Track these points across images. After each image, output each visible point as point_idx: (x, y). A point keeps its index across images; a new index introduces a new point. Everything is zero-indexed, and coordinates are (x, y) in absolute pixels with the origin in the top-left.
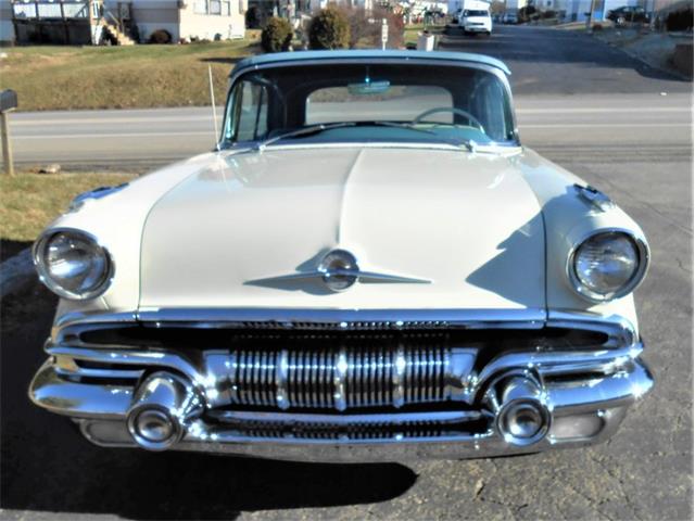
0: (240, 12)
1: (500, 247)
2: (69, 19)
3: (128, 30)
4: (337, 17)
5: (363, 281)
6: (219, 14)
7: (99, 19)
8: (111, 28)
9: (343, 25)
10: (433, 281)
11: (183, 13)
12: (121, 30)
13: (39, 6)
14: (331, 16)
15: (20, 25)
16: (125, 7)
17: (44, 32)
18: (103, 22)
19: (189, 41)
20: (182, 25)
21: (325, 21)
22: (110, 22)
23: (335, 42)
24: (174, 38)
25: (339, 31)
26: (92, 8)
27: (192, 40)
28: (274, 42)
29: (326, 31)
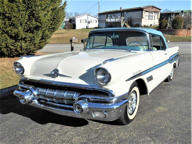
0: (157, 19)
1: (86, 71)
2: (117, 22)
3: (130, 24)
4: (180, 19)
5: (60, 76)
6: (152, 19)
7: (123, 22)
8: (126, 24)
9: (181, 21)
10: (73, 77)
11: (143, 19)
12: (128, 24)
13: (111, 19)
14: (178, 19)
15: (107, 24)
16: (129, 18)
17: (111, 25)
18: (124, 22)
19: (143, 26)
20: (142, 22)
21: (176, 20)
22: (126, 22)
23: (179, 26)
24: (140, 25)
25: (180, 23)
26: (122, 19)
27: (144, 26)
28: (162, 26)
29: (176, 23)
